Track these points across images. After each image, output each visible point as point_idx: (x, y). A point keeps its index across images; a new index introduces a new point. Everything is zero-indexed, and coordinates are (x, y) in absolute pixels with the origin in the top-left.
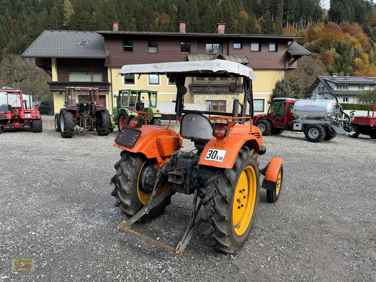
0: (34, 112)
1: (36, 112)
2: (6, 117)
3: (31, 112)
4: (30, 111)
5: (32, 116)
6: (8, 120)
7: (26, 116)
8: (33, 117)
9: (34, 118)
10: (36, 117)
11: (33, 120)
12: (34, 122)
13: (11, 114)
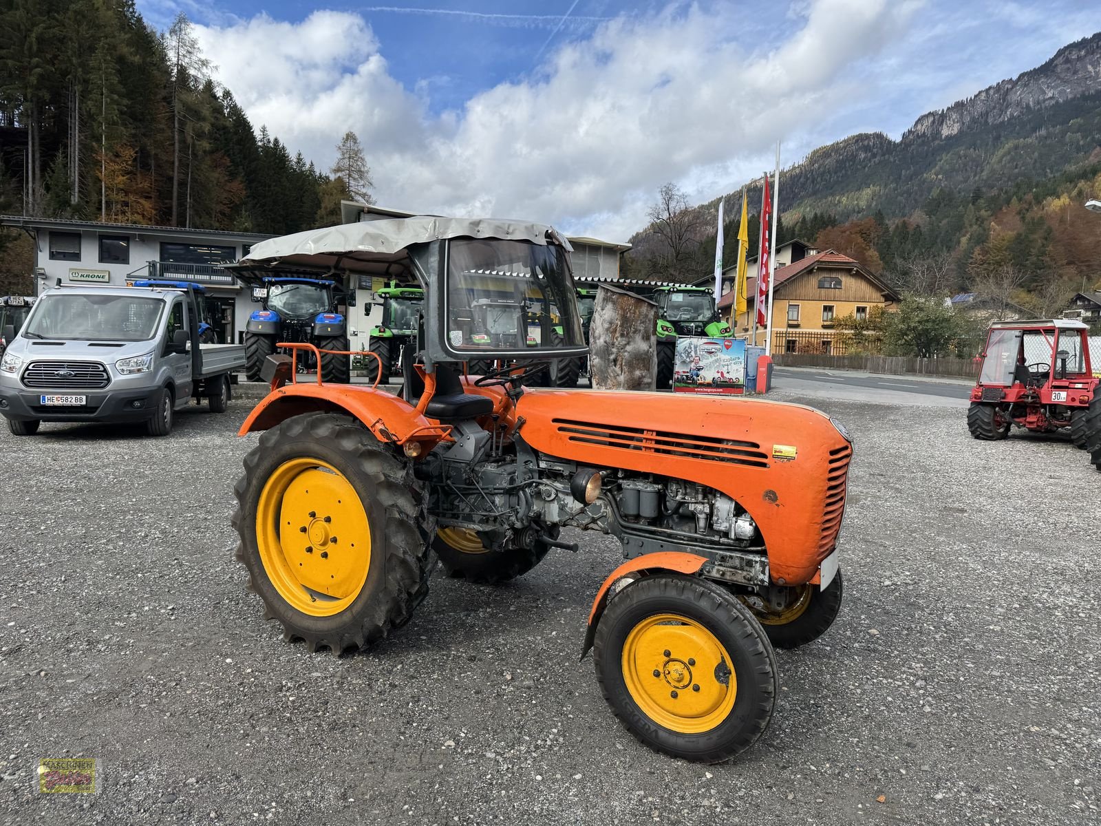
0: (1080, 386)
1: (1086, 386)
2: (1004, 398)
3: (1072, 386)
4: (1066, 384)
5: (1070, 398)
6: (1008, 404)
7: (1053, 395)
8: (1073, 400)
9: (1077, 404)
10: (1080, 402)
11: (1072, 409)
12: (1078, 415)
13: (1017, 390)
